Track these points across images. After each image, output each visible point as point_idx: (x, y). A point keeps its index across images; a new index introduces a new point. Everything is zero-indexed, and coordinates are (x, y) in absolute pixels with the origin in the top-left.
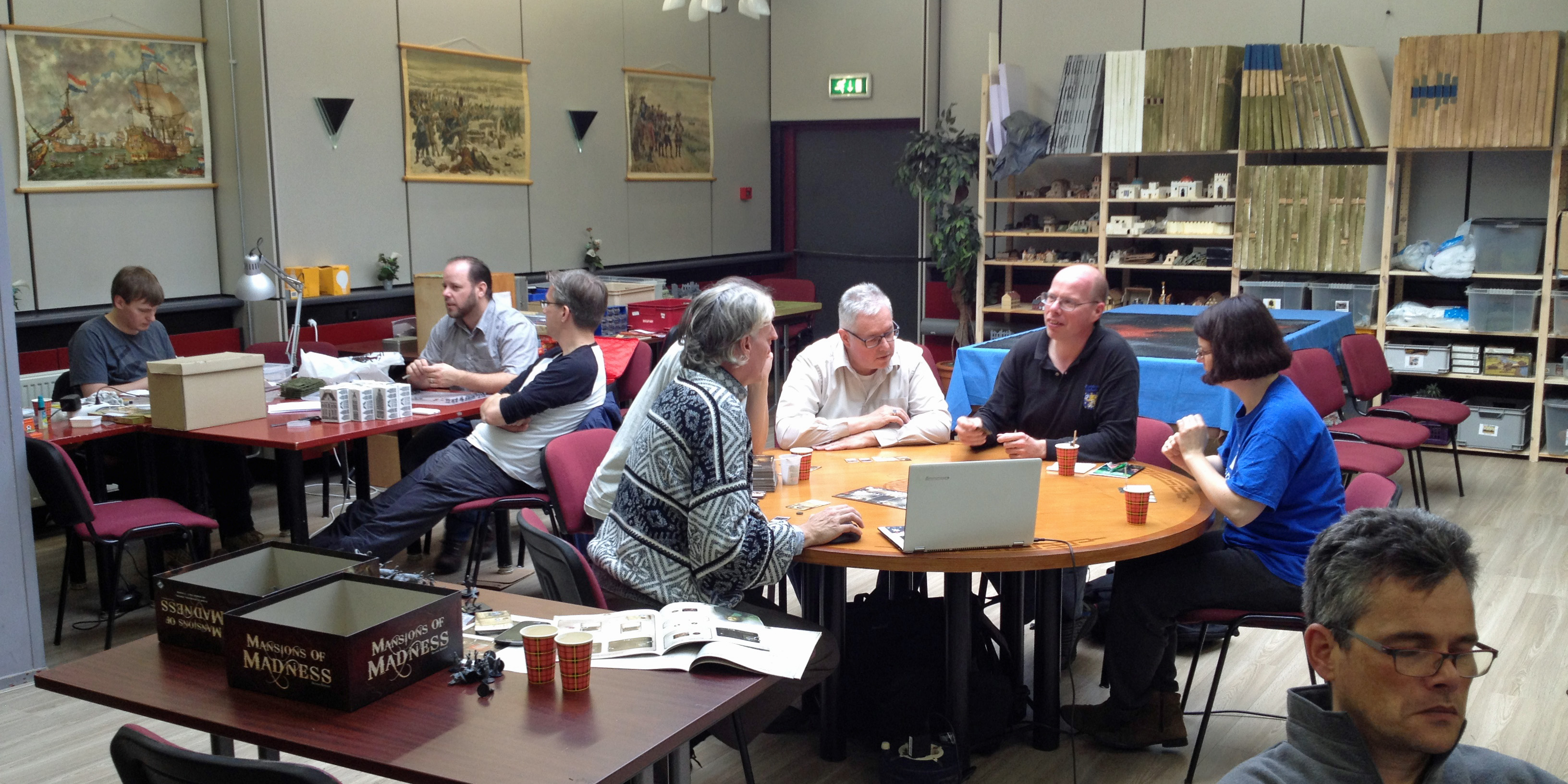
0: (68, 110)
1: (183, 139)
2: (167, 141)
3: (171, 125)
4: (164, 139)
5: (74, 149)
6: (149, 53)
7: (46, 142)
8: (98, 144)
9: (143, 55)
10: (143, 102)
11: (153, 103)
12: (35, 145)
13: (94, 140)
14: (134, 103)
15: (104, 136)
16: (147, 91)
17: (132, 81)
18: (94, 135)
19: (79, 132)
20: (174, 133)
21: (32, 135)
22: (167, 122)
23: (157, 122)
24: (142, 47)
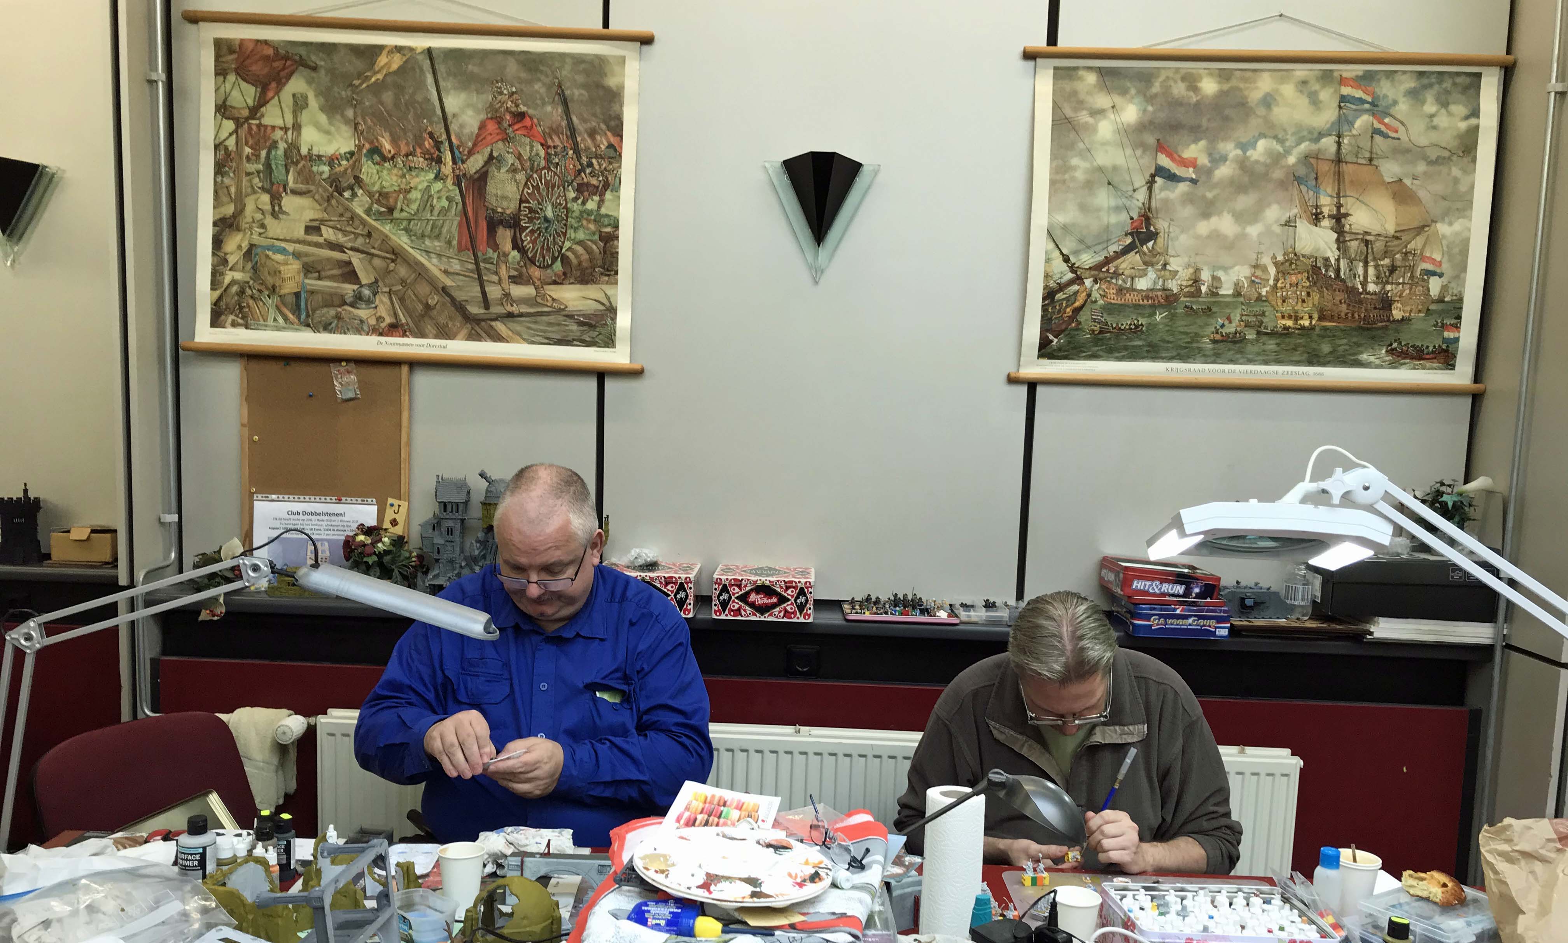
0: (1147, 217)
1: (1413, 282)
2: (1371, 287)
3: (1386, 254)
4: (1364, 283)
5: (1147, 298)
6: (1358, 94)
7: (1088, 282)
8: (1204, 289)
9: (1343, 99)
10: (1327, 204)
11: (1349, 205)
12: (1061, 287)
13: (1196, 281)
14: (1304, 203)
15: (1220, 274)
16: (1339, 177)
17: (1306, 158)
18: (1197, 270)
19: (1165, 265)
20: (1393, 269)
21: (1059, 267)
22: (1379, 246)
23: (1354, 245)
24: (1343, 81)
